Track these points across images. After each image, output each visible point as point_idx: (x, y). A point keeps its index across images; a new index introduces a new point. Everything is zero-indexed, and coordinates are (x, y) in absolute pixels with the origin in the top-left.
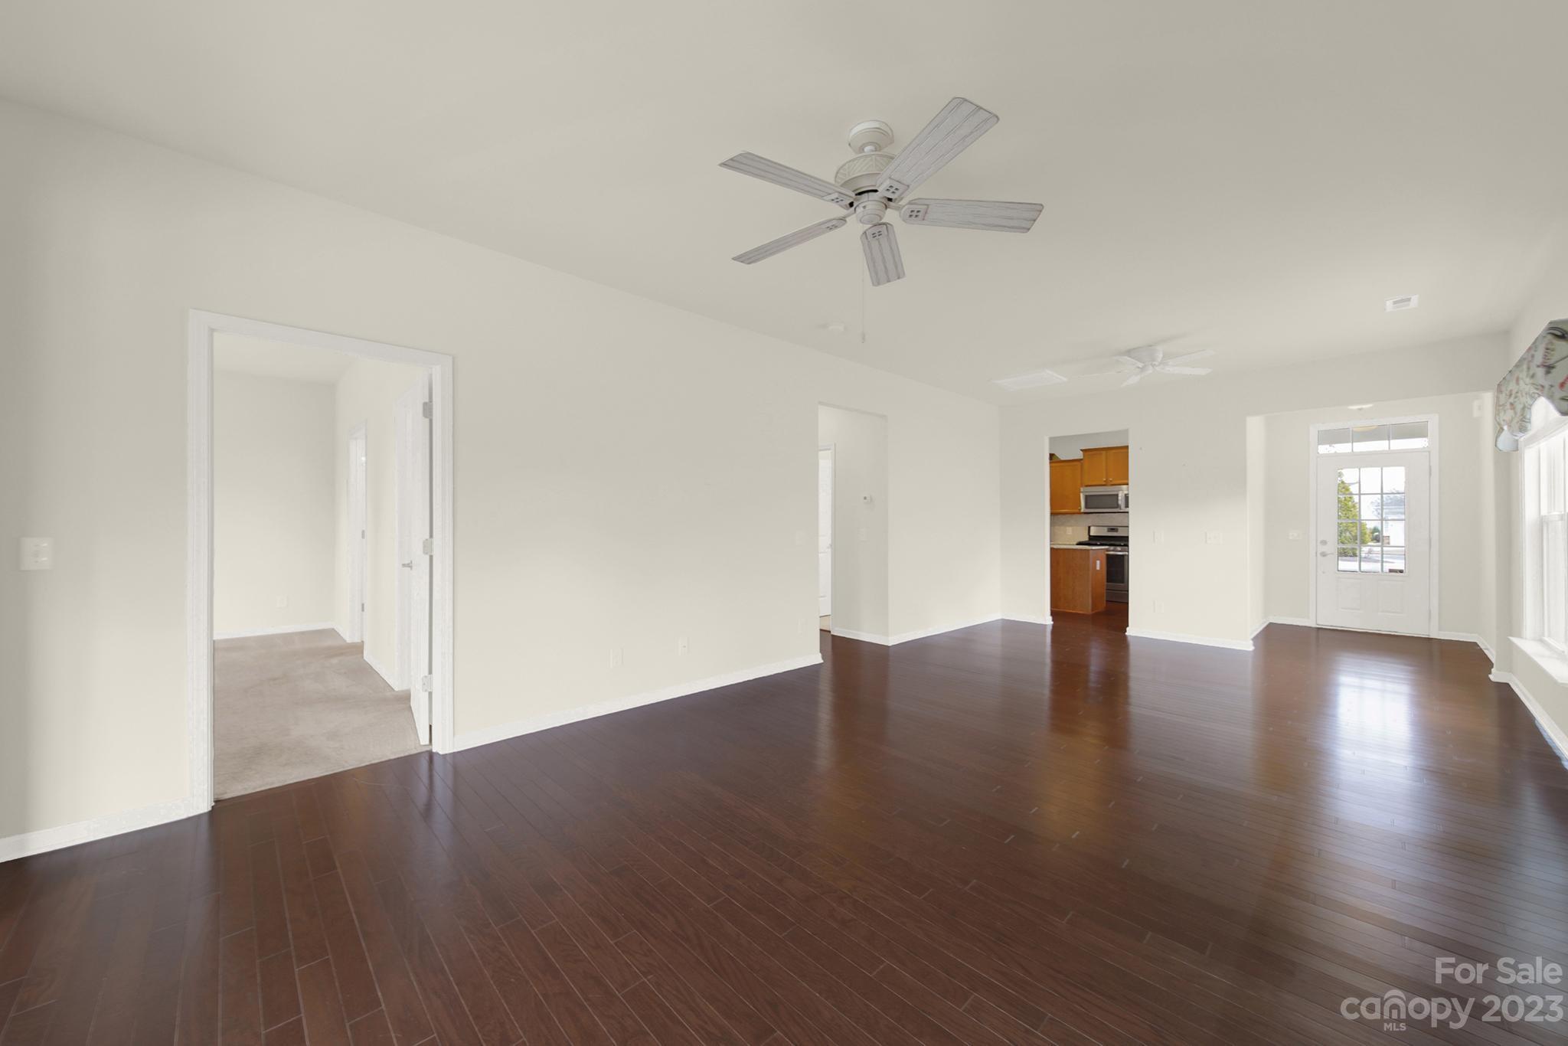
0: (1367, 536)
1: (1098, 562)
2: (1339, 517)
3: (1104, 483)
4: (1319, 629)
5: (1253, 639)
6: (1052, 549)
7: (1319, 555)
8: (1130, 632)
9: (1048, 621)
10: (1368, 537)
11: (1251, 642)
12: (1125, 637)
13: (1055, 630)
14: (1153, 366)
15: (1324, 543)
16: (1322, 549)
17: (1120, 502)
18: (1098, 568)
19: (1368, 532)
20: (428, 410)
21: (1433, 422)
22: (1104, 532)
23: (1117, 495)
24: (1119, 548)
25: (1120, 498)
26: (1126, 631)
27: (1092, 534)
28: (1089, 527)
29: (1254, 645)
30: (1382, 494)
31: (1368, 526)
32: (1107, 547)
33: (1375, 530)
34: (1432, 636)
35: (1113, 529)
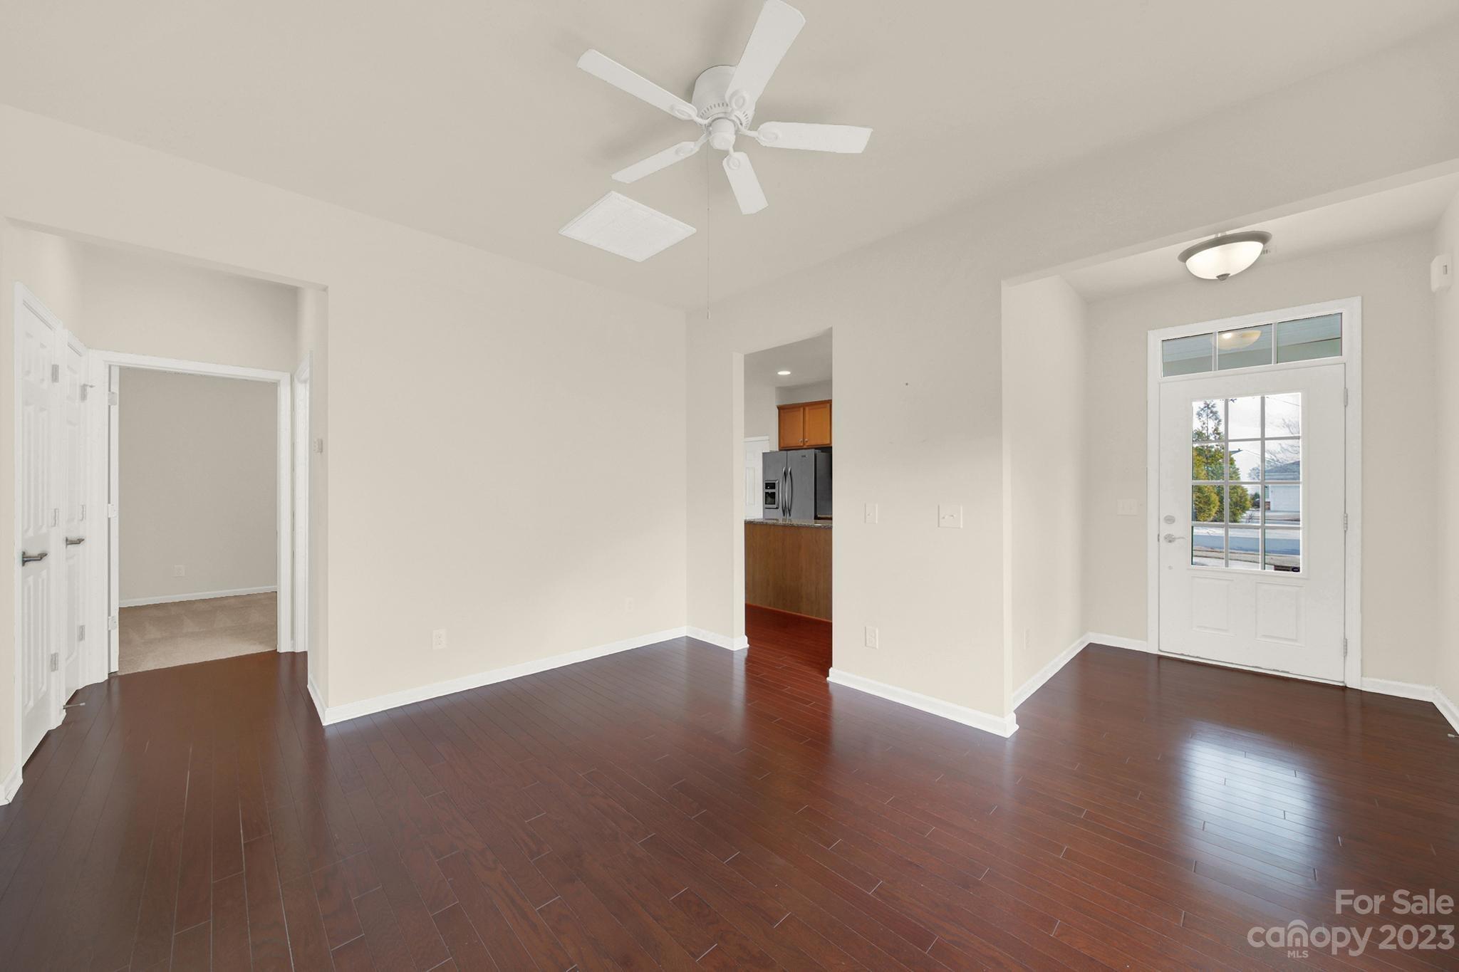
0: (1248, 502)
2: (1195, 477)
5: (1015, 712)
7: (1162, 538)
8: (836, 676)
9: (738, 643)
10: (1248, 504)
12: (827, 685)
15: (1170, 520)
16: (1166, 529)
19: (1249, 498)
26: (828, 674)
30: (1263, 439)
31: (1248, 493)
33: (1257, 496)
34: (1350, 685)
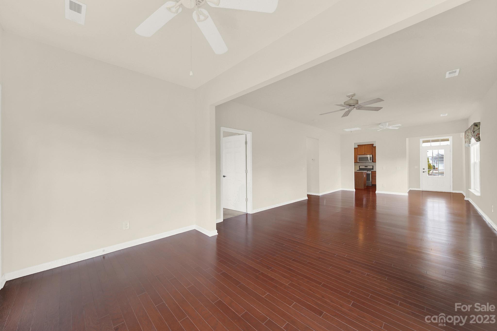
1: (365, 175)
3: (364, 154)
4: (422, 191)
6: (355, 172)
7: (422, 172)
8: (377, 192)
9: (354, 190)
11: (407, 193)
12: (375, 193)
13: (356, 192)
14: (386, 127)
15: (424, 169)
17: (369, 159)
18: (365, 177)
20: (246, 143)
21: (450, 138)
22: (364, 167)
23: (368, 157)
24: (369, 172)
25: (368, 158)
26: (375, 192)
27: (360, 168)
28: (359, 166)
29: (408, 194)
32: (366, 171)
34: (451, 192)
35: (366, 166)
